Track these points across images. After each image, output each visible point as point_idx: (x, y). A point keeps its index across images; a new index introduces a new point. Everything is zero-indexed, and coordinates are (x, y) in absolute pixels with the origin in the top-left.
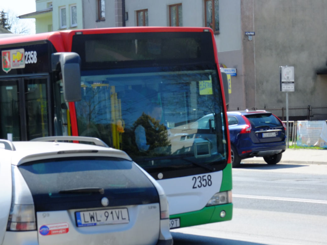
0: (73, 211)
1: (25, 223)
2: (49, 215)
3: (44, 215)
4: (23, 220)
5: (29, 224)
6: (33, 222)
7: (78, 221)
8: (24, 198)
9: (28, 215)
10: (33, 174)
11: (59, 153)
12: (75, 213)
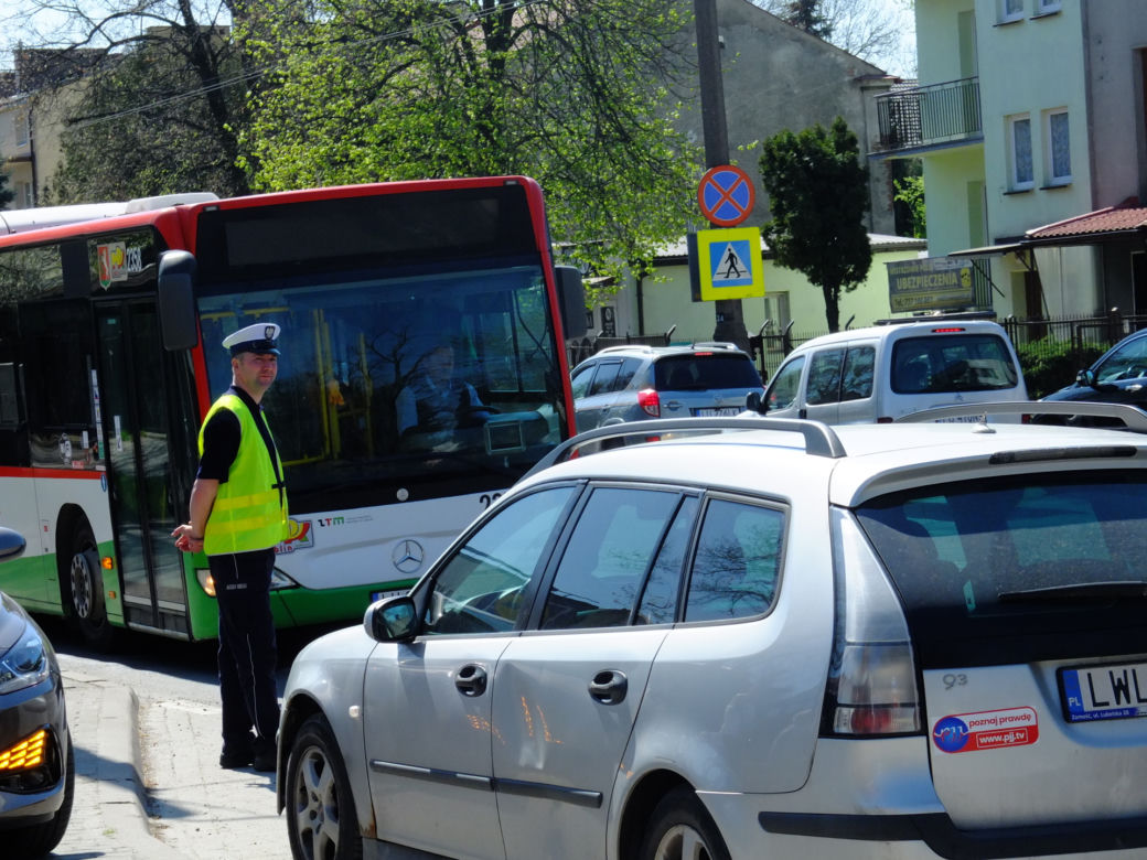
0: (1049, 667)
1: (885, 709)
2: (964, 681)
3: (950, 680)
4: (876, 698)
5: (898, 710)
6: (911, 705)
7: (1071, 700)
8: (876, 621)
9: (890, 681)
10: (905, 537)
11: (997, 459)
12: (1059, 673)
